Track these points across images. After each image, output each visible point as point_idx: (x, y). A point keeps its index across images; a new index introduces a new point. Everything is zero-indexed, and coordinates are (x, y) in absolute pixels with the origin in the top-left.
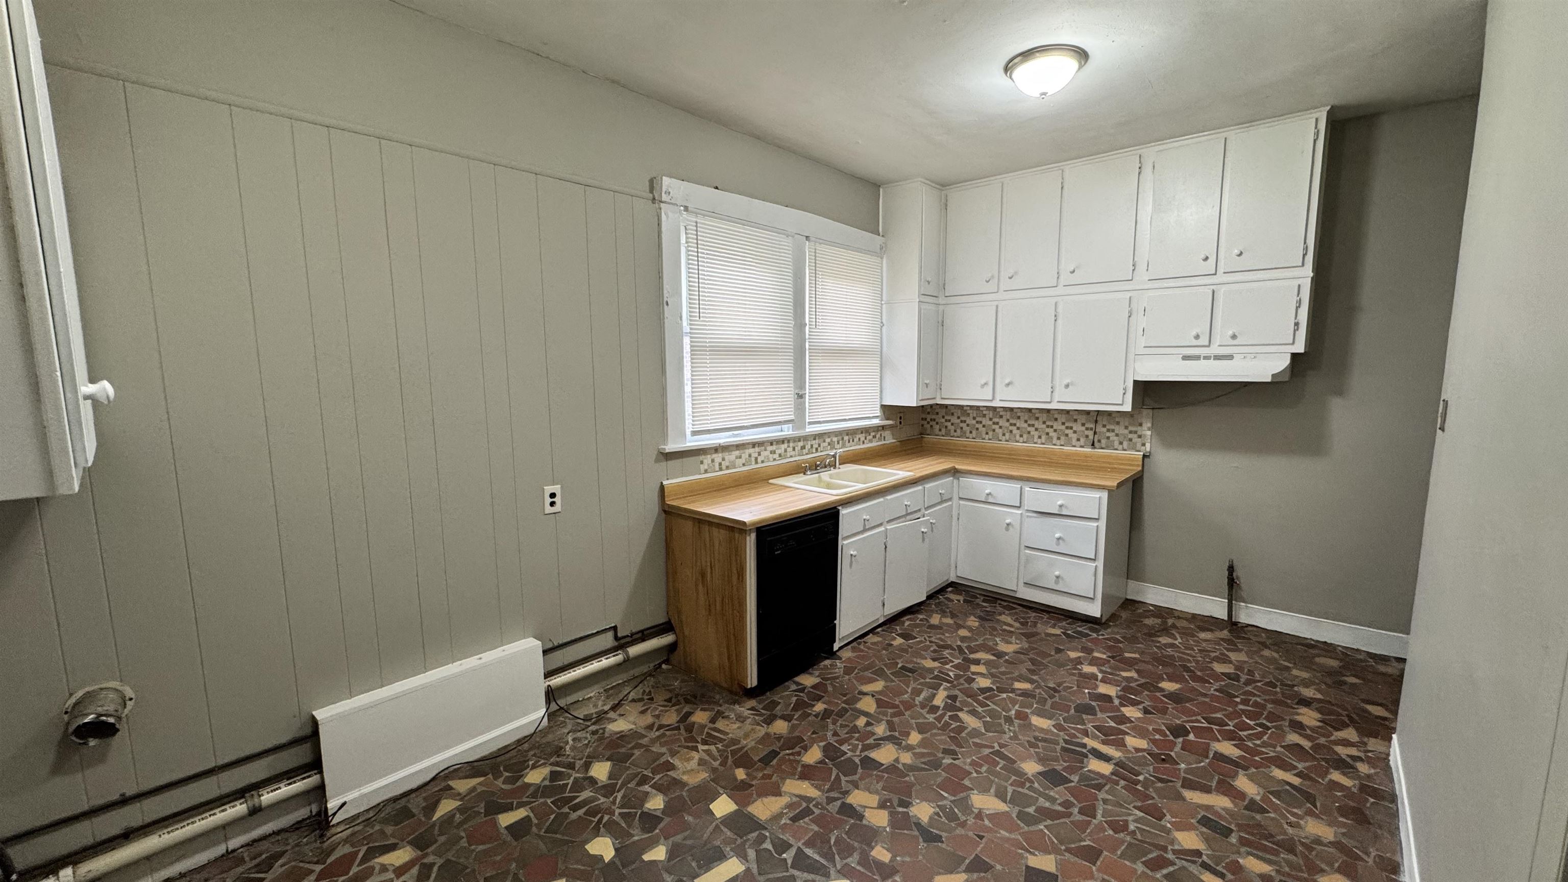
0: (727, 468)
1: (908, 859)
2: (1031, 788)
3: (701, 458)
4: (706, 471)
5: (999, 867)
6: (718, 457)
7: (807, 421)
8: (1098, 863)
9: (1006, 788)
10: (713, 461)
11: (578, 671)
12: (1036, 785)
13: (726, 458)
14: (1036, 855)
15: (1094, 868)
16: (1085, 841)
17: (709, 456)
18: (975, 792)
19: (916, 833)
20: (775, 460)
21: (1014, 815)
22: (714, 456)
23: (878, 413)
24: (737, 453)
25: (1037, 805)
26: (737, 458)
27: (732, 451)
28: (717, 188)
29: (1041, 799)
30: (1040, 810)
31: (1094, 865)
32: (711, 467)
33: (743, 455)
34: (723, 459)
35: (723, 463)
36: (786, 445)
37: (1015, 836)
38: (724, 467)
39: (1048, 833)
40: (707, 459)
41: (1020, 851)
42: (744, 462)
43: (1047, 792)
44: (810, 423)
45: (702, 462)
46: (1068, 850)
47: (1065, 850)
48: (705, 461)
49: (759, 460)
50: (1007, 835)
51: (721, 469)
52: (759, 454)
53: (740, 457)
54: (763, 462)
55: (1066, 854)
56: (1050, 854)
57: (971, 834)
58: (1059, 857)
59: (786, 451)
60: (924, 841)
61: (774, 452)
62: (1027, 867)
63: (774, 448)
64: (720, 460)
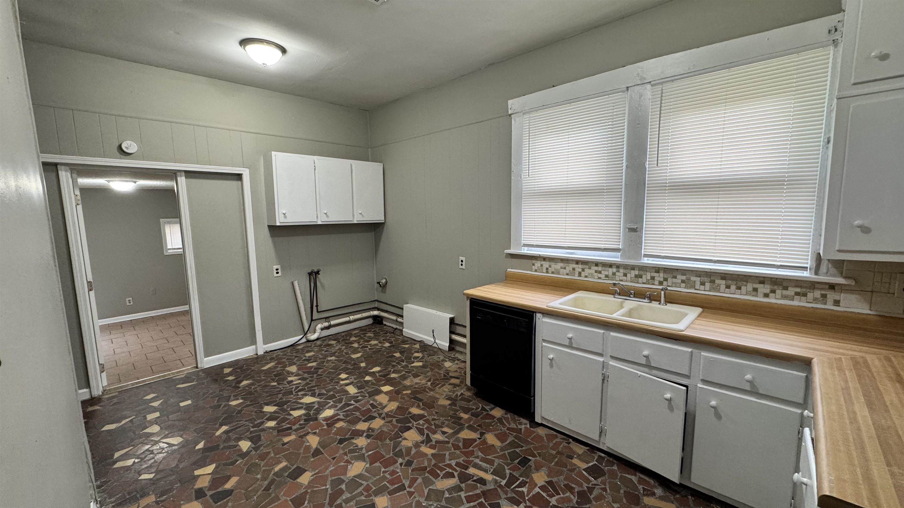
0: (553, 273)
1: (333, 431)
2: (361, 494)
3: (534, 261)
4: (536, 271)
5: (312, 459)
6: (546, 264)
7: (643, 253)
8: (290, 503)
9: (367, 481)
10: (542, 265)
11: (460, 339)
12: (363, 498)
13: (552, 266)
14: (311, 477)
15: (289, 499)
16: (308, 503)
17: (539, 262)
18: (368, 465)
19: (347, 437)
20: (600, 278)
21: (342, 477)
22: (543, 262)
23: (809, 263)
24: (562, 265)
25: (346, 492)
26: (561, 268)
27: (557, 262)
28: (554, 86)
29: (349, 495)
30: (341, 492)
31: (290, 500)
32: (539, 269)
33: (567, 267)
34: (550, 266)
35: (550, 268)
36: (614, 270)
37: (328, 472)
38: (550, 271)
39: (322, 488)
40: (538, 264)
41: (317, 471)
42: (568, 272)
43: (354, 501)
44: (645, 256)
45: (534, 265)
46: (306, 493)
47: (307, 491)
48: (536, 264)
49: (583, 274)
50: (330, 470)
51: (547, 272)
52: (583, 270)
53: (565, 268)
54: (586, 277)
55: (304, 490)
56: (309, 483)
57: (338, 455)
58: (304, 486)
59: (614, 274)
60: (340, 439)
61: (600, 272)
62: (306, 471)
63: (600, 269)
64: (548, 266)
